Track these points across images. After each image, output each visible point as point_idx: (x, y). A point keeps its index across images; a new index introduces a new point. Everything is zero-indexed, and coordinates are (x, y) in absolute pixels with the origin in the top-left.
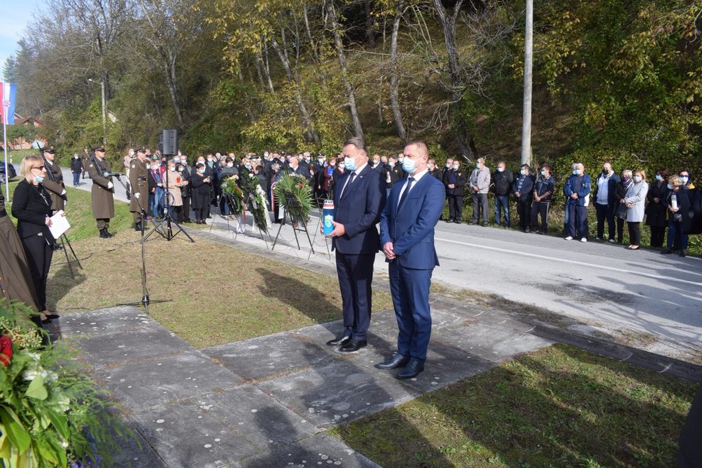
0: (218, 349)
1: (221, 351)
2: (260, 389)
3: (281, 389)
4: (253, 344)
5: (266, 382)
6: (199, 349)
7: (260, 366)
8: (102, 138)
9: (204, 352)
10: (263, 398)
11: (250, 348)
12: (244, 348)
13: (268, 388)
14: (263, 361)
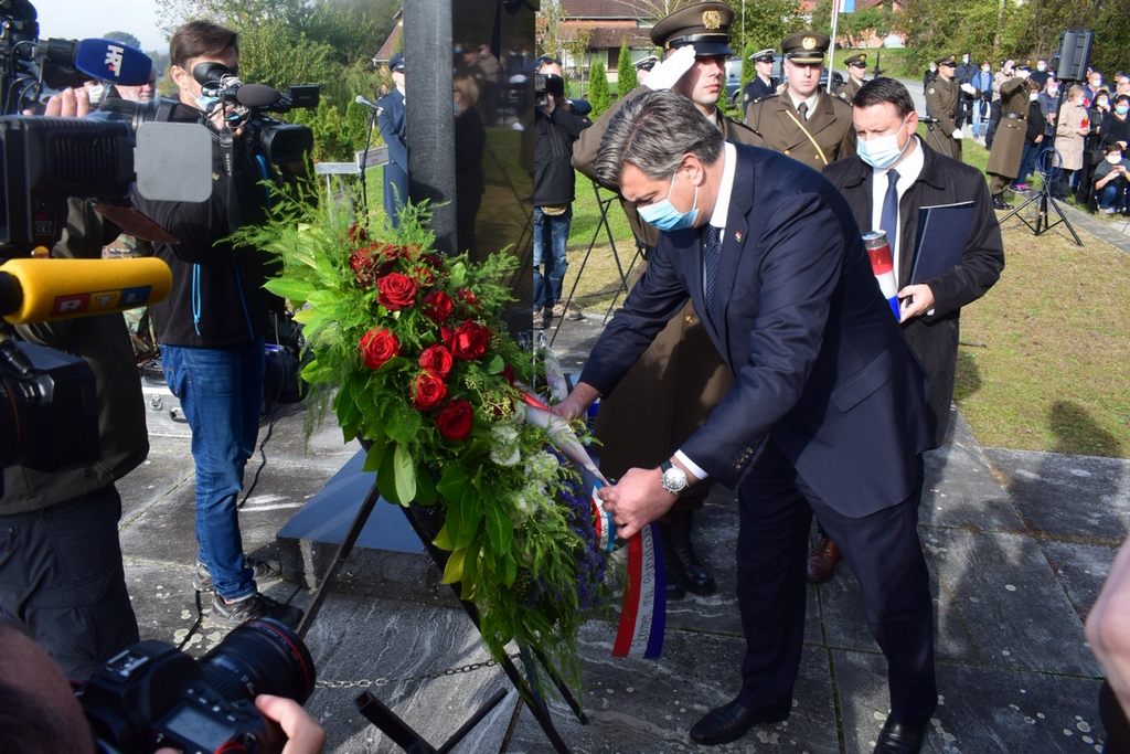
0: (1014, 456)
1: (1018, 461)
2: (1046, 554)
3: (1084, 568)
4: (1083, 466)
5: (1064, 546)
6: (982, 444)
7: (1071, 512)
8: (994, 34)
9: (988, 453)
10: (1042, 573)
11: (1074, 472)
12: (1064, 469)
13: (1061, 558)
14: (1084, 504)
